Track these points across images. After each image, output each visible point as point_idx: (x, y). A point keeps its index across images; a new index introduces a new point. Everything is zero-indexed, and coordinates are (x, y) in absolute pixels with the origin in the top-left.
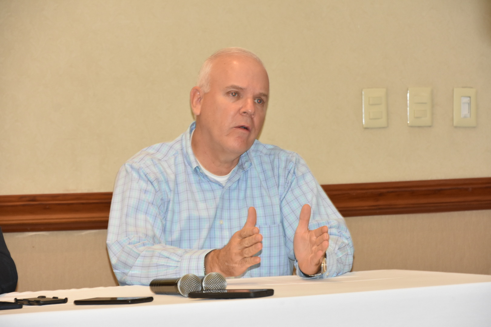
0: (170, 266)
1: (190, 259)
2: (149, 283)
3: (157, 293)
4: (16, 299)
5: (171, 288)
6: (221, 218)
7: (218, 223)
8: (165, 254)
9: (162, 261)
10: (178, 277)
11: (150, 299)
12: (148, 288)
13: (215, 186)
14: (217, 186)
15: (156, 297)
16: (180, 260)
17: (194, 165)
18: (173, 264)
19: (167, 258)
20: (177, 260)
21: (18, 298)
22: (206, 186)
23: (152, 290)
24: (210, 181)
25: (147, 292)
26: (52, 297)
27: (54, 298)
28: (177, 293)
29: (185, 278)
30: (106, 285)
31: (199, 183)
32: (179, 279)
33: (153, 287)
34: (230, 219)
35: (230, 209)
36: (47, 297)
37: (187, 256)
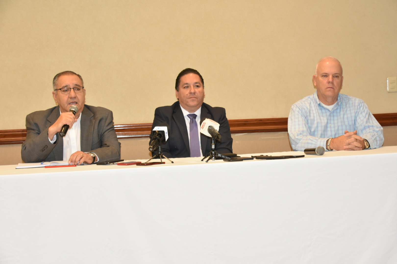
0: (313, 144)
1: (321, 141)
2: (304, 150)
3: (307, 154)
4: (252, 156)
5: (313, 152)
6: (330, 123)
7: (329, 125)
8: (311, 139)
9: (310, 141)
10: (316, 147)
11: (303, 156)
12: (304, 152)
13: (327, 111)
14: (328, 111)
15: (306, 155)
16: (317, 142)
17: (318, 103)
18: (314, 143)
19: (312, 140)
20: (316, 141)
21: (253, 156)
22: (324, 111)
23: (305, 153)
24: (325, 109)
25: (303, 153)
26: (265, 155)
27: (266, 156)
28: (315, 154)
29: (319, 148)
30: (286, 151)
31: (321, 109)
32: (316, 148)
33: (305, 152)
34: (334, 124)
35: (334, 120)
36: (264, 155)
37: (319, 140)
